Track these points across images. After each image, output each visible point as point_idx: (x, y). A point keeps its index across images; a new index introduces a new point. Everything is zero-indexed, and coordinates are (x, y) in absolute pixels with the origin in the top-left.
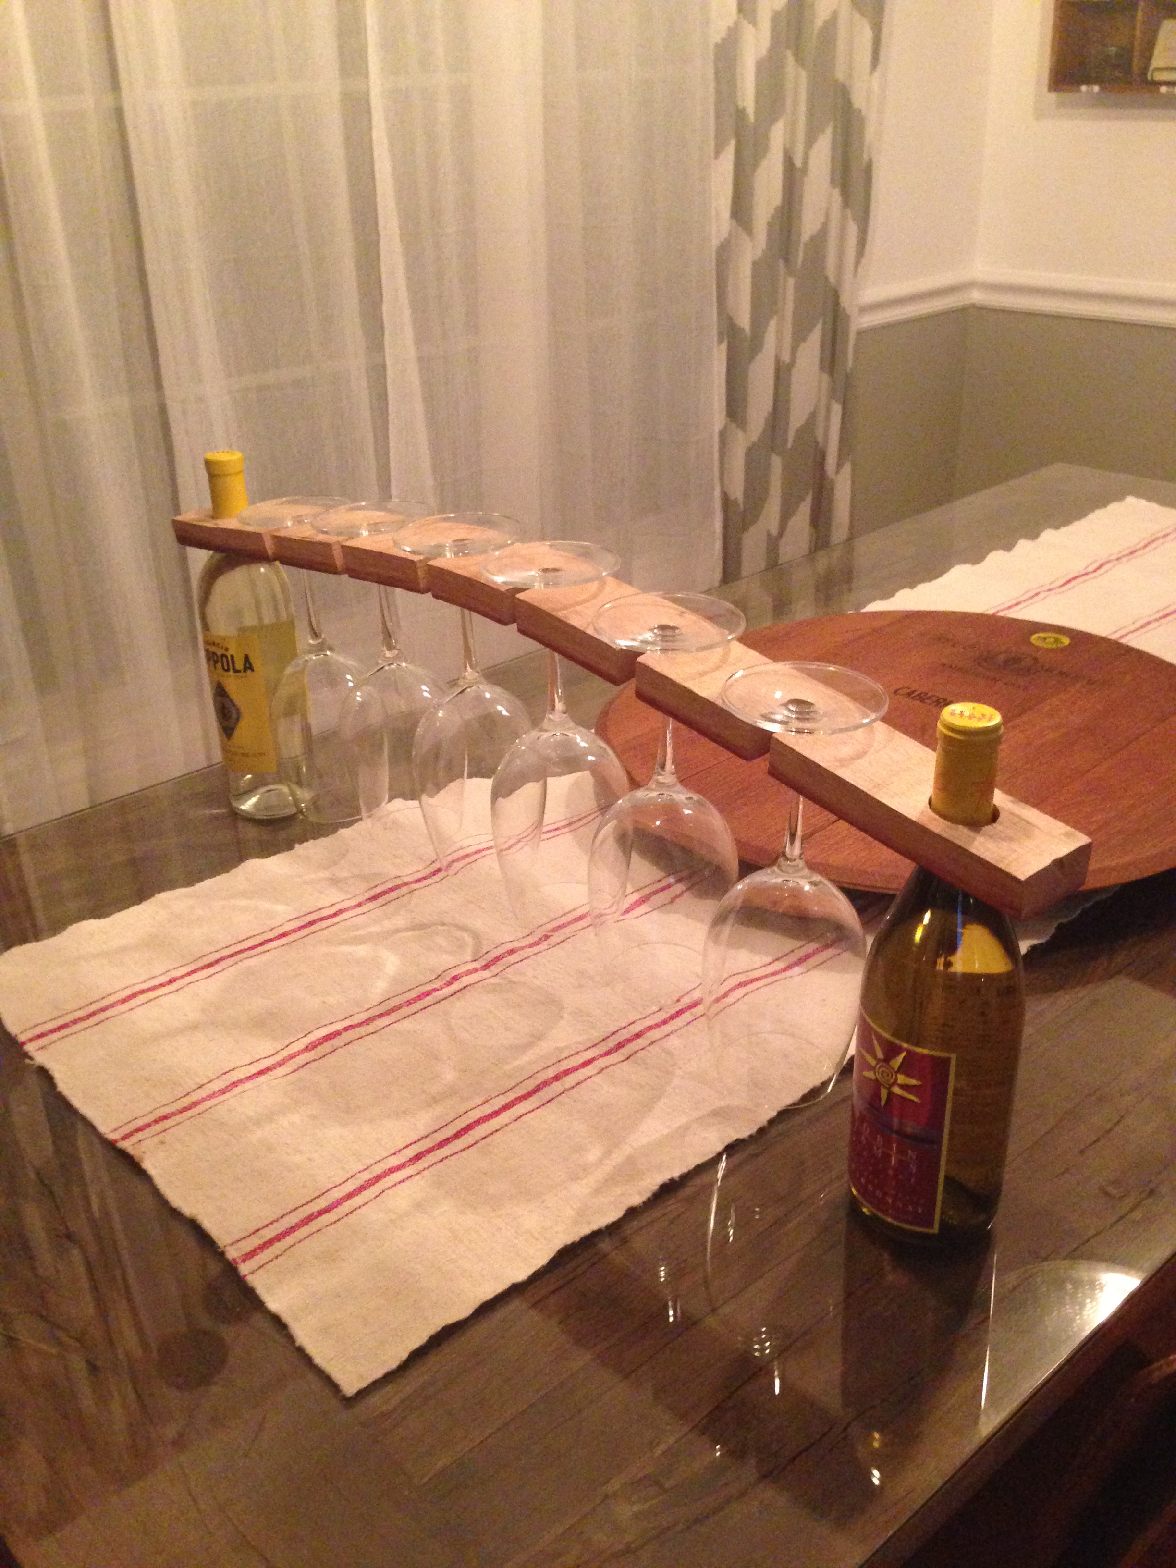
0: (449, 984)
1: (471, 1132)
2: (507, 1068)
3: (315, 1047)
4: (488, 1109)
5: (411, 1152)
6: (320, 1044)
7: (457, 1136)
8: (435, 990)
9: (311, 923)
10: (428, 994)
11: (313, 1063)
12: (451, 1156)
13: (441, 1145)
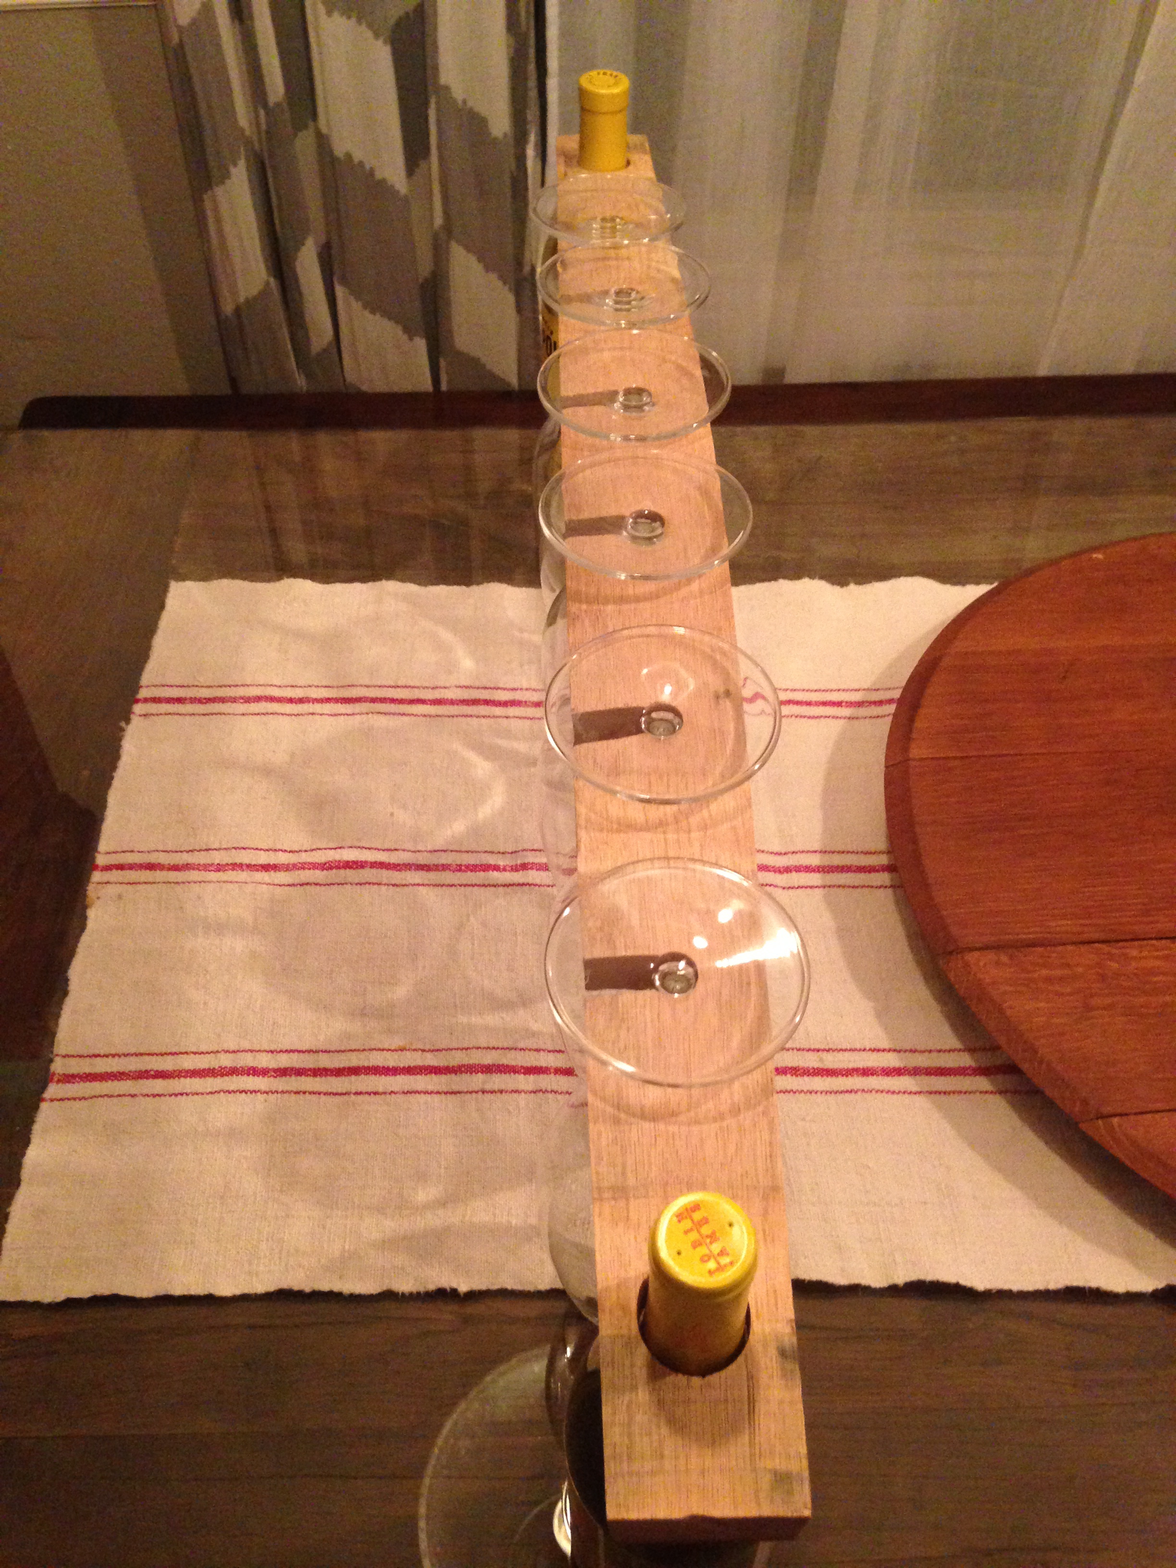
0: (515, 869)
1: (353, 1078)
2: (463, 1019)
3: (331, 868)
4: (392, 1060)
5: (284, 1061)
6: (338, 867)
7: (339, 1072)
8: (496, 868)
9: (475, 702)
10: (486, 868)
11: (313, 886)
12: (310, 1093)
13: (317, 1072)
